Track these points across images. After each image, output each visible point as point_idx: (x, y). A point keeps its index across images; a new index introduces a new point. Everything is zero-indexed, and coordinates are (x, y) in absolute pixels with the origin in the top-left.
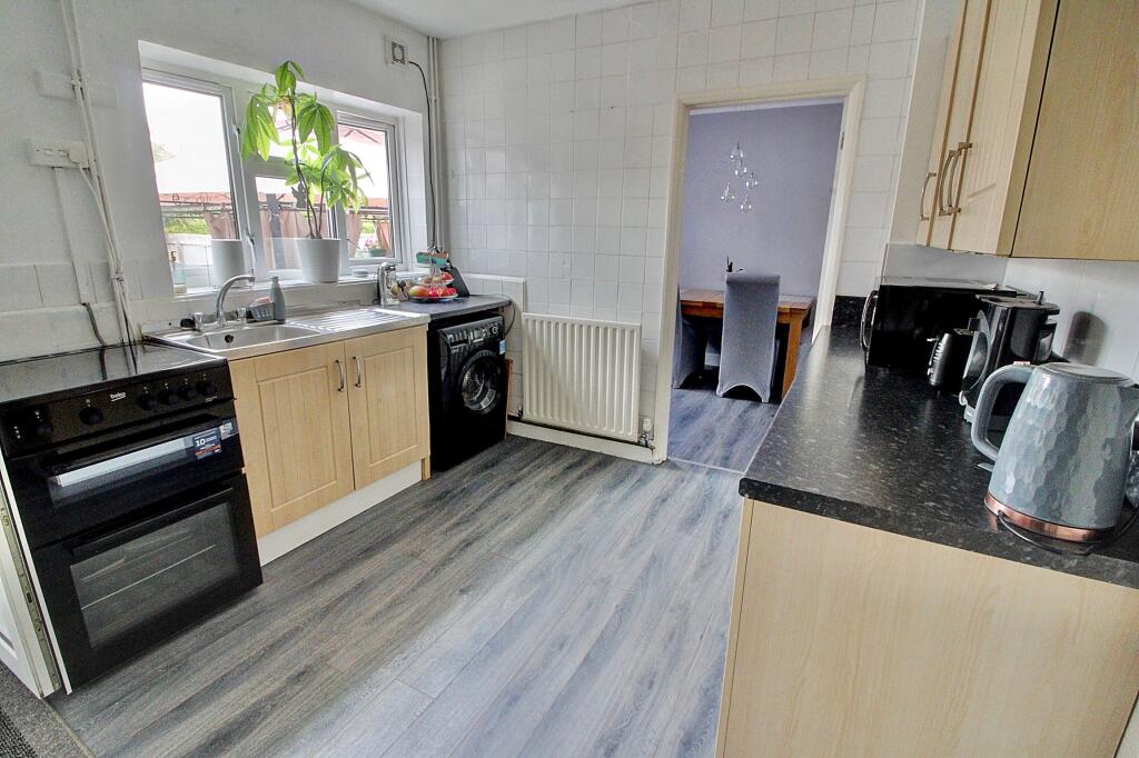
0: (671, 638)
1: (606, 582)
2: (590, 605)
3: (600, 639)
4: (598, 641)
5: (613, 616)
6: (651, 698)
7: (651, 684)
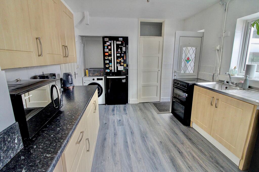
0: (115, 154)
1: (139, 161)
2: (136, 152)
3: (128, 147)
4: (128, 146)
5: (129, 152)
6: (113, 142)
7: (114, 144)
